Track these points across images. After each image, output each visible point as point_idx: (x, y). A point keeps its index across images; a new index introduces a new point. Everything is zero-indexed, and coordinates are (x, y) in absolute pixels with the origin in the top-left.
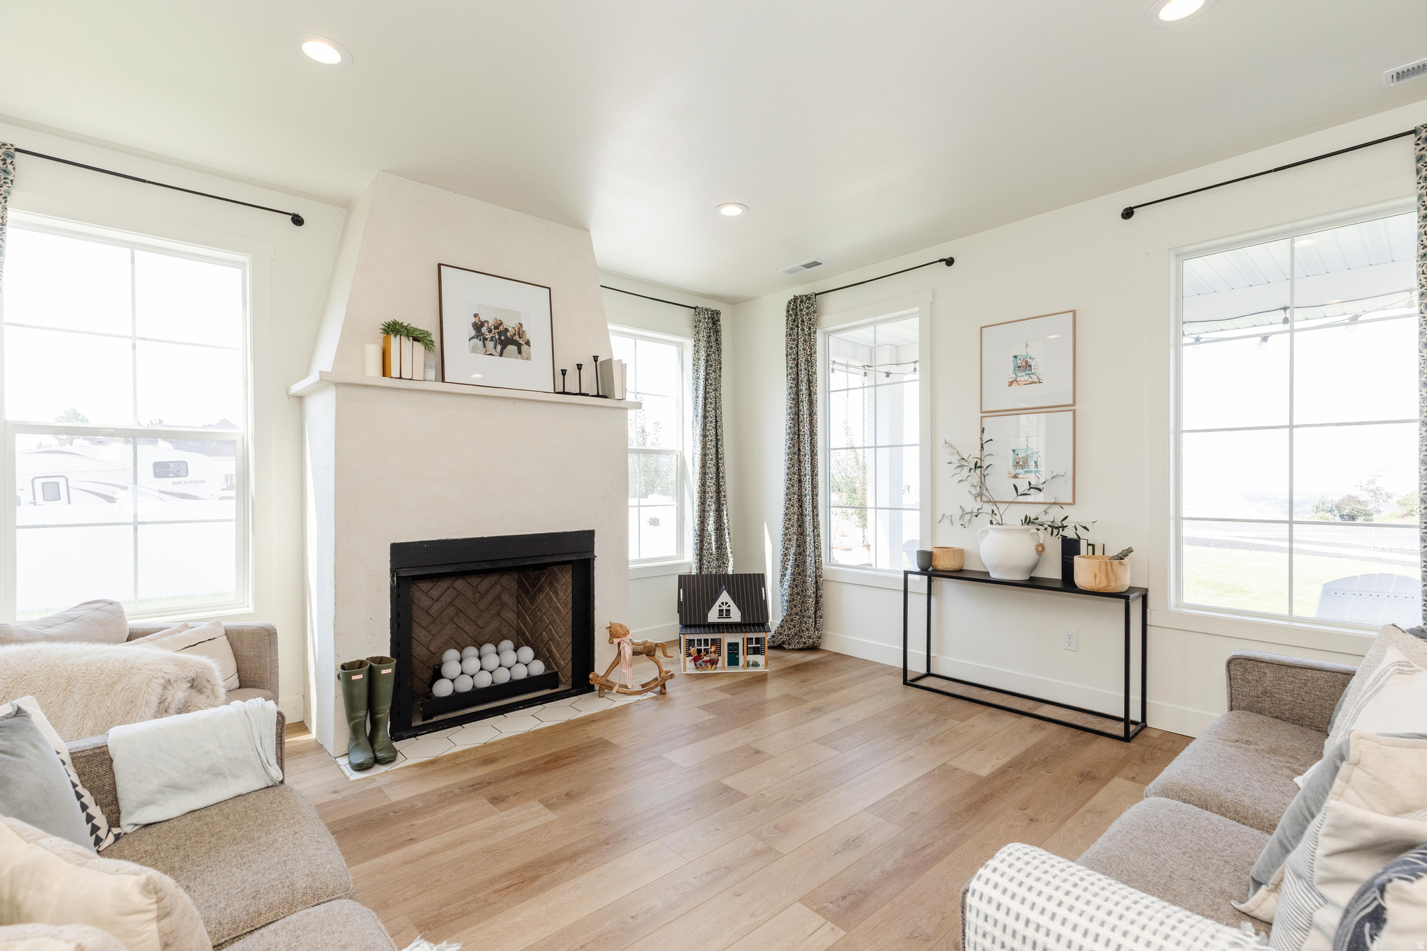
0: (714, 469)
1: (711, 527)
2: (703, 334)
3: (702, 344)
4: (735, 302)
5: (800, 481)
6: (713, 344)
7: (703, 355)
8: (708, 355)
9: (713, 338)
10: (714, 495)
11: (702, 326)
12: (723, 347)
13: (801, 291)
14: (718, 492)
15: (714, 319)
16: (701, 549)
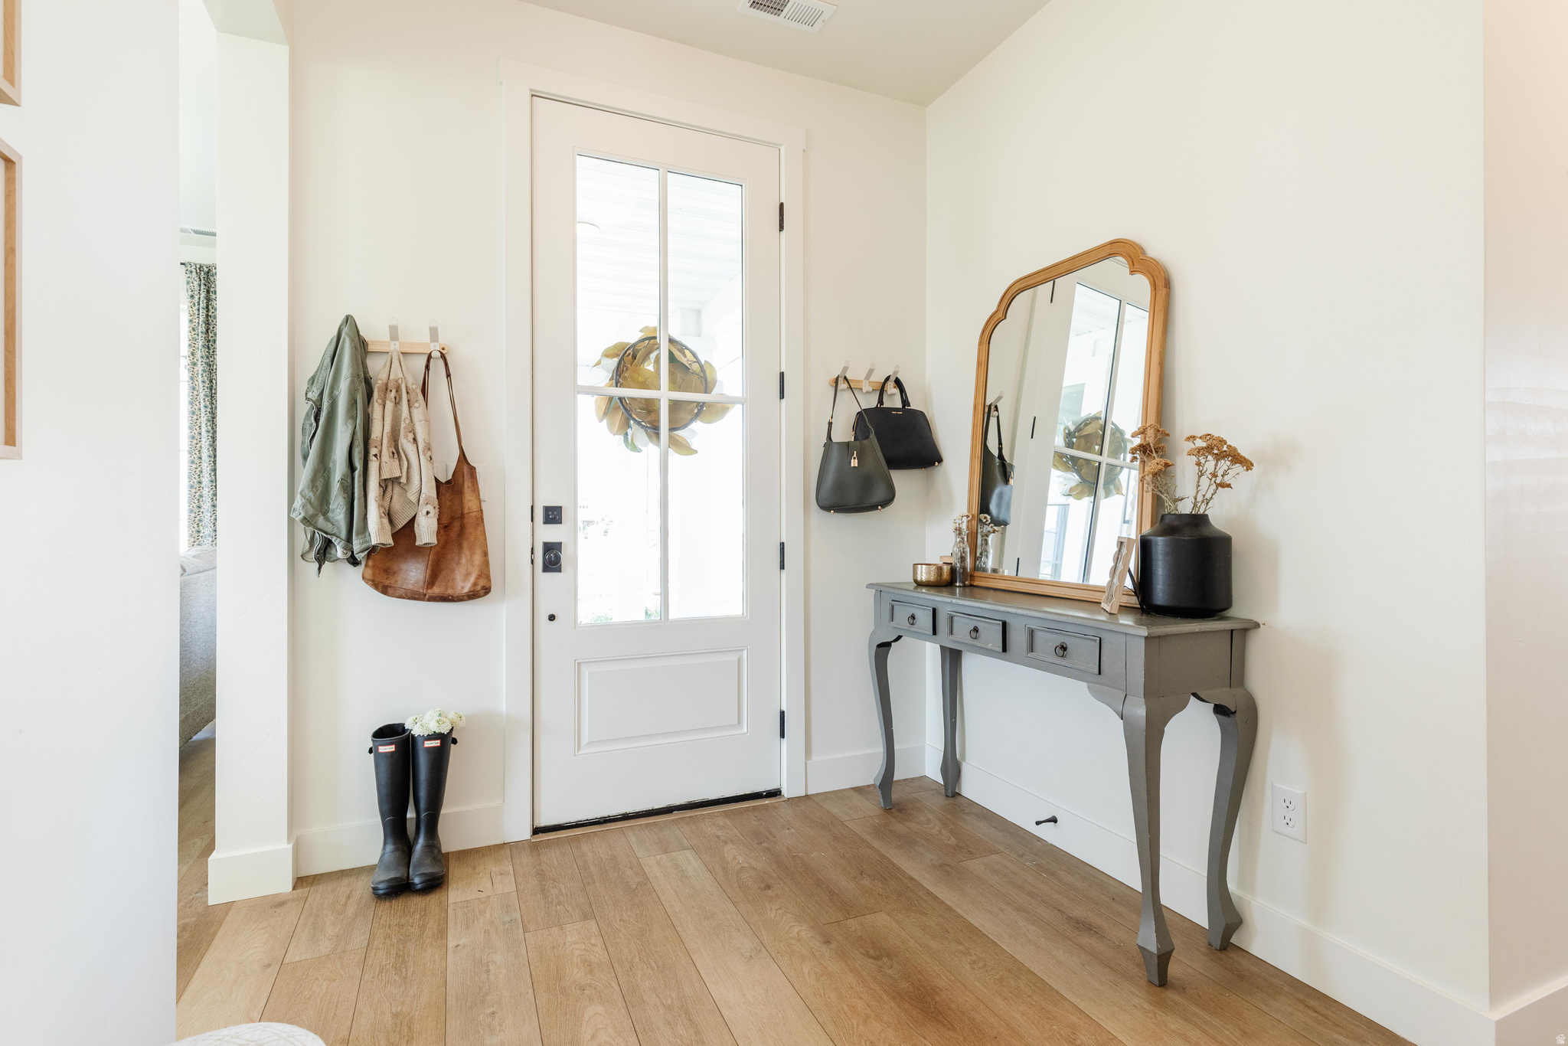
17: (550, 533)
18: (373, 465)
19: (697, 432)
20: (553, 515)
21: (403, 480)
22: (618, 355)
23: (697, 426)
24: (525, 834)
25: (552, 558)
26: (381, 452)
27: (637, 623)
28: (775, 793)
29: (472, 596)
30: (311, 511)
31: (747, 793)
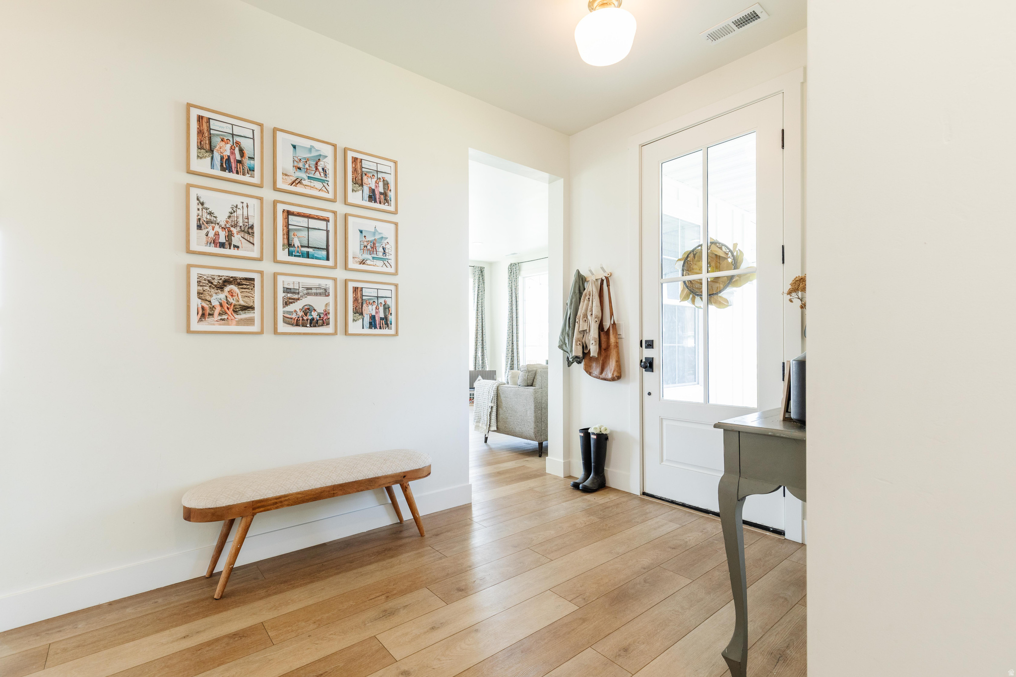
0: (481, 331)
1: (479, 354)
2: (477, 277)
3: (477, 281)
4: (491, 264)
5: (513, 343)
6: (481, 281)
7: (477, 285)
8: (479, 285)
9: (481, 278)
10: (481, 341)
11: (477, 273)
12: (485, 281)
13: (513, 262)
14: (482, 340)
15: (482, 270)
16: (476, 363)
17: (648, 353)
18: (577, 325)
19: (728, 293)
20: (650, 345)
21: (588, 331)
22: (683, 260)
23: (729, 290)
24: (637, 492)
25: (648, 365)
26: (580, 321)
27: (698, 403)
28: (781, 533)
29: (613, 379)
30: (561, 343)
31: (758, 523)
